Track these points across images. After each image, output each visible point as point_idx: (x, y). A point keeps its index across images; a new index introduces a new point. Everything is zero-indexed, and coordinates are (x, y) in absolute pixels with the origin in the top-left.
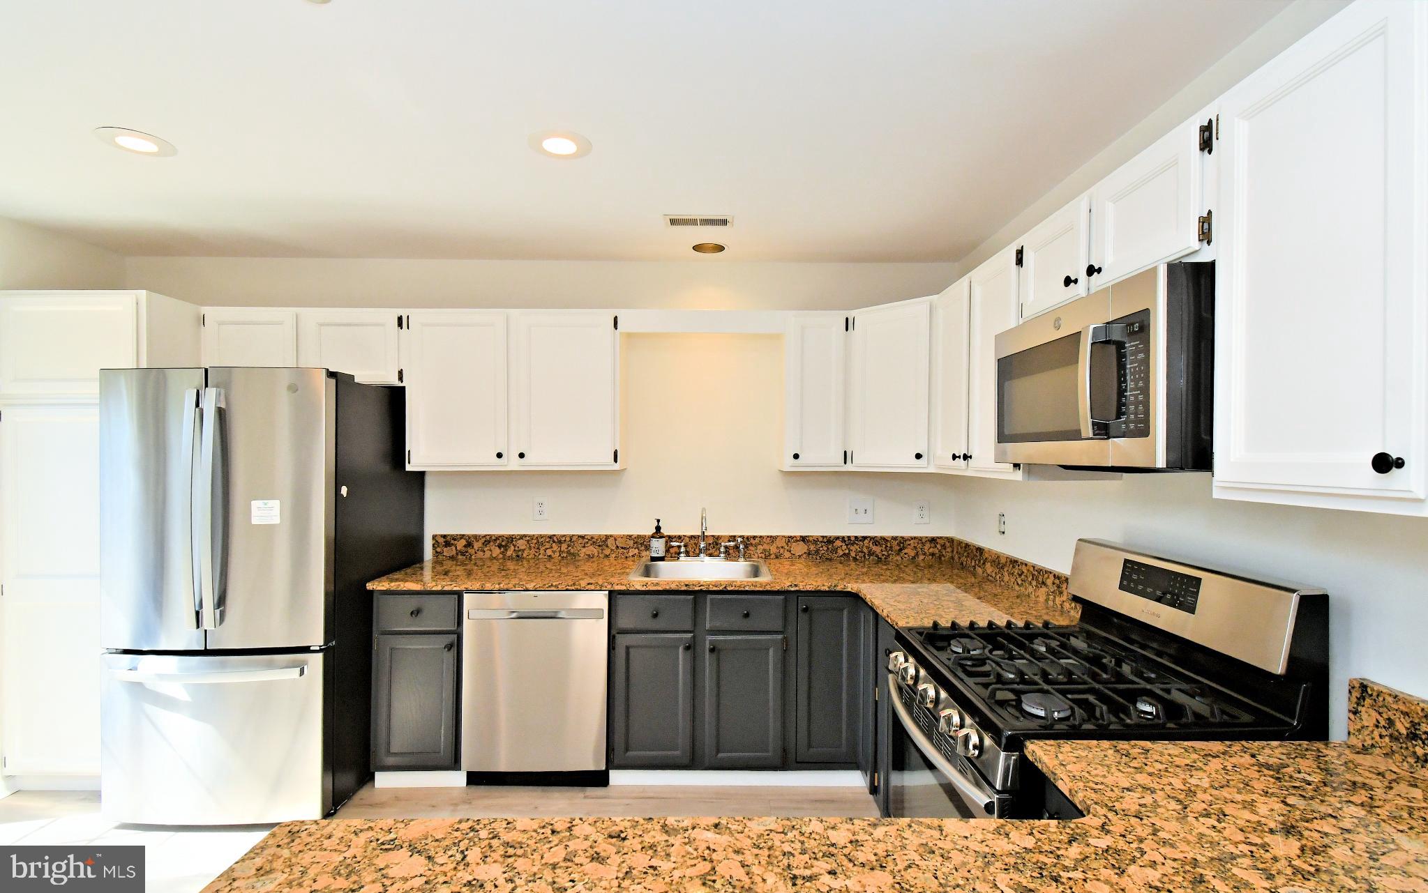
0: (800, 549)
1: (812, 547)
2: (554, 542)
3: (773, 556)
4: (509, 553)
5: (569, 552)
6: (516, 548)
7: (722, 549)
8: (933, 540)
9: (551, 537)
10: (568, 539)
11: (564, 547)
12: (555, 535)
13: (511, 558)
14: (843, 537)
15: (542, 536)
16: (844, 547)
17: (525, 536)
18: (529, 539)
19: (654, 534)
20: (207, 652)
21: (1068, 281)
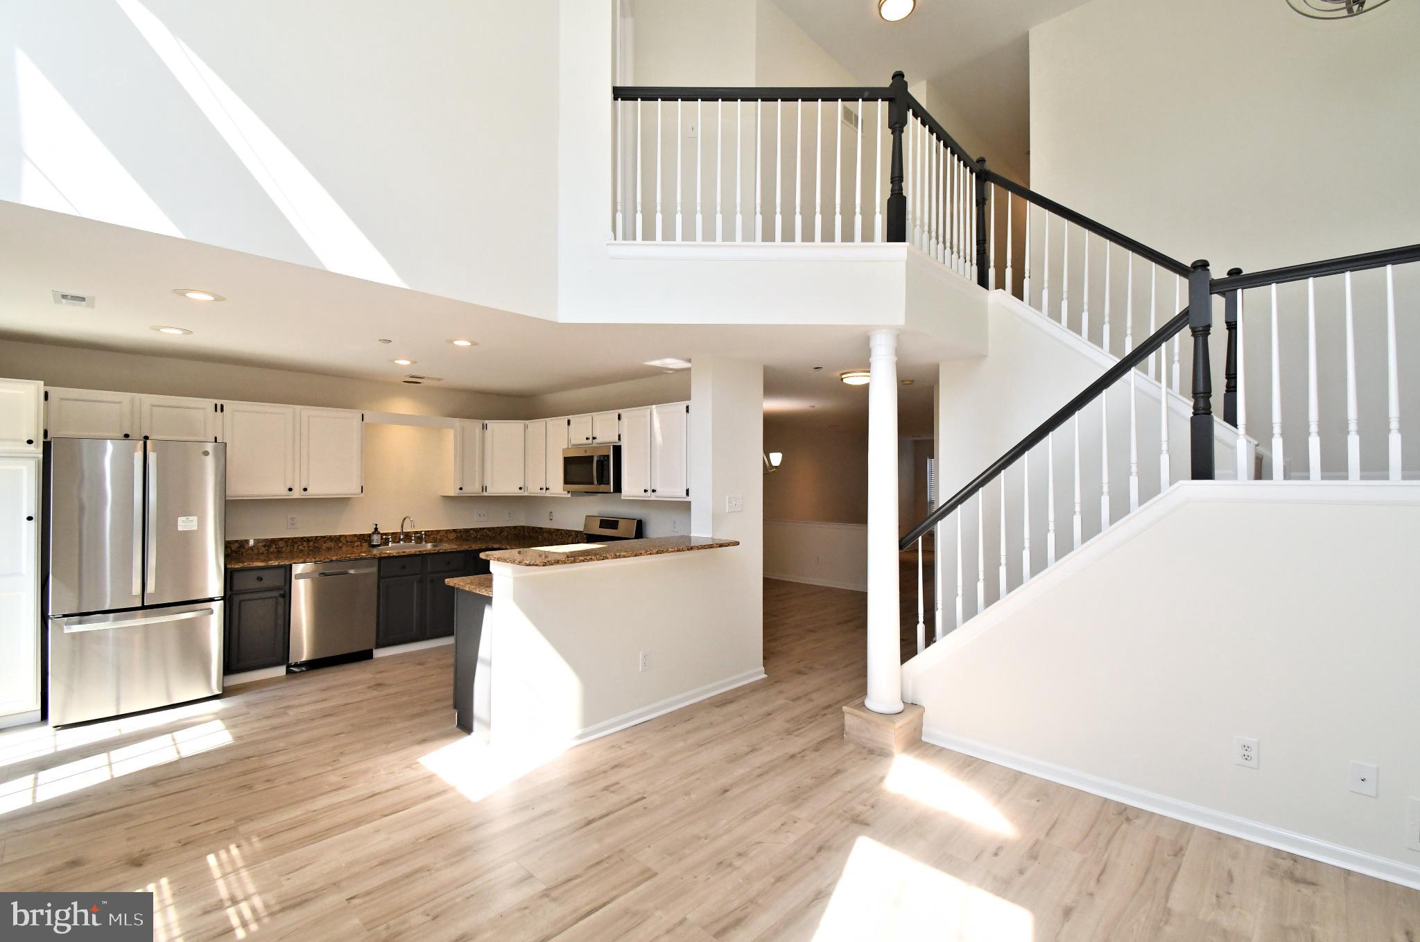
1: (459, 535)
2: (304, 541)
4: (271, 550)
5: (314, 547)
6: (277, 546)
7: (413, 538)
8: (515, 527)
9: (302, 538)
10: (314, 539)
11: (311, 544)
12: (304, 537)
13: (273, 553)
14: (474, 528)
15: (296, 538)
16: (475, 533)
17: (284, 539)
18: (286, 540)
19: (373, 533)
20: (143, 607)
21: (587, 438)
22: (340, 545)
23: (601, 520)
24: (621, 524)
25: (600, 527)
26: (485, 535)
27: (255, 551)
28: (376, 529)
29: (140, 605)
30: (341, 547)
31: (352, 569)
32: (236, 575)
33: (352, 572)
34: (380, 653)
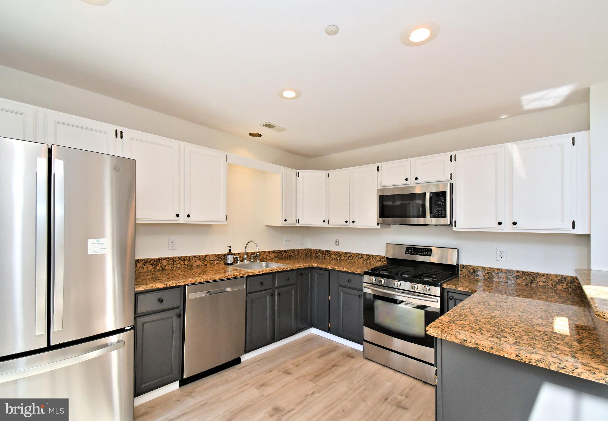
0: (272, 256)
2: (181, 260)
3: (265, 259)
4: (158, 268)
5: (189, 265)
6: (162, 265)
7: (252, 258)
8: (305, 250)
9: (180, 258)
10: (188, 258)
11: (186, 262)
12: (182, 257)
13: (158, 271)
14: (284, 250)
15: (175, 258)
16: (284, 254)
17: (167, 258)
18: (168, 259)
19: (228, 254)
20: (50, 348)
21: (407, 180)
22: (206, 263)
23: (406, 247)
24: (434, 251)
25: (406, 253)
26: (290, 255)
27: (146, 269)
28: (230, 250)
29: (45, 345)
30: (206, 265)
31: (229, 287)
32: (140, 297)
33: (228, 289)
34: (245, 358)
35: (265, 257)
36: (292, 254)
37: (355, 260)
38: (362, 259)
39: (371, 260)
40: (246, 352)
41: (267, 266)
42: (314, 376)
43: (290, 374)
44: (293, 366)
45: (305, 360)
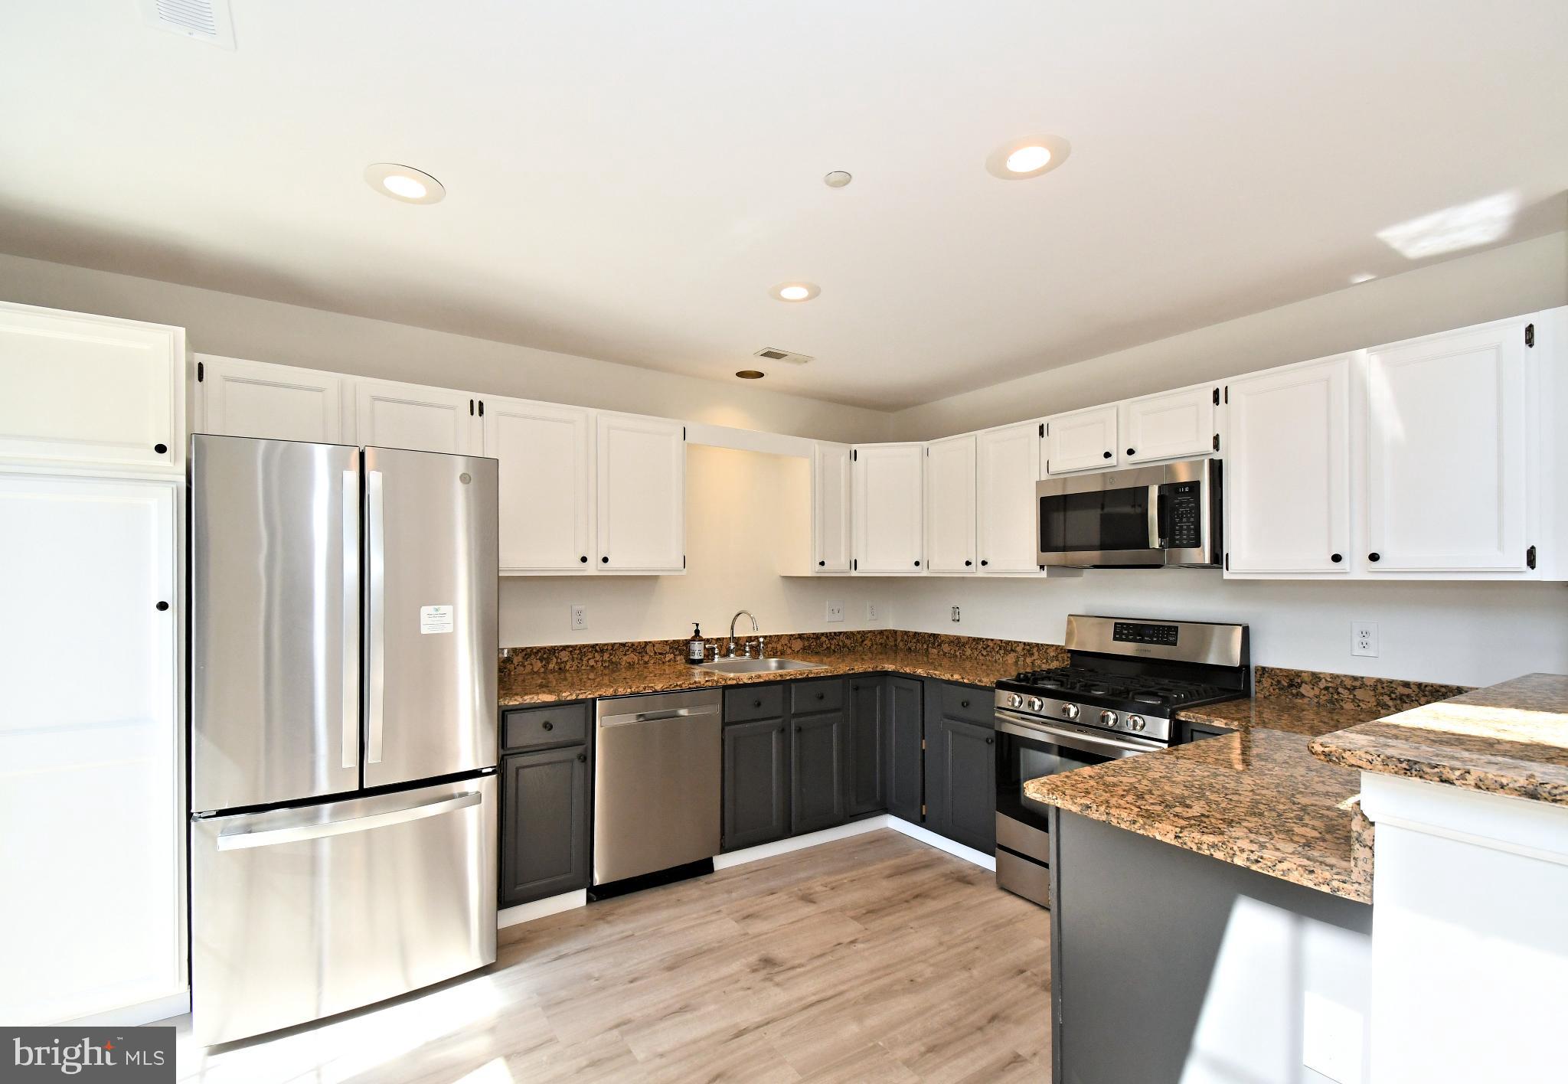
0: (798, 645)
2: (596, 651)
3: (779, 653)
4: (551, 666)
5: (611, 662)
6: (559, 660)
7: (747, 649)
8: (881, 632)
9: (594, 646)
10: (610, 648)
11: (606, 656)
12: (597, 645)
13: (553, 671)
14: (827, 633)
15: (584, 646)
16: (827, 642)
17: (568, 647)
18: (571, 649)
19: (693, 639)
20: (363, 792)
21: (1107, 455)
22: (646, 658)
23: (1116, 624)
24: (1183, 633)
25: (1115, 639)
26: (841, 644)
27: (528, 668)
28: (697, 632)
29: (356, 788)
30: (646, 663)
31: (683, 707)
32: (512, 718)
33: (683, 712)
34: (723, 862)
35: (779, 647)
36: (848, 642)
37: (998, 656)
38: (1013, 655)
39: (1036, 656)
40: (724, 850)
41: (781, 666)
42: (864, 912)
43: (813, 902)
44: (825, 889)
45: (854, 880)
